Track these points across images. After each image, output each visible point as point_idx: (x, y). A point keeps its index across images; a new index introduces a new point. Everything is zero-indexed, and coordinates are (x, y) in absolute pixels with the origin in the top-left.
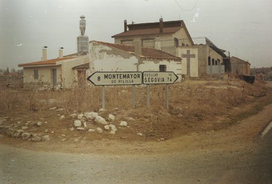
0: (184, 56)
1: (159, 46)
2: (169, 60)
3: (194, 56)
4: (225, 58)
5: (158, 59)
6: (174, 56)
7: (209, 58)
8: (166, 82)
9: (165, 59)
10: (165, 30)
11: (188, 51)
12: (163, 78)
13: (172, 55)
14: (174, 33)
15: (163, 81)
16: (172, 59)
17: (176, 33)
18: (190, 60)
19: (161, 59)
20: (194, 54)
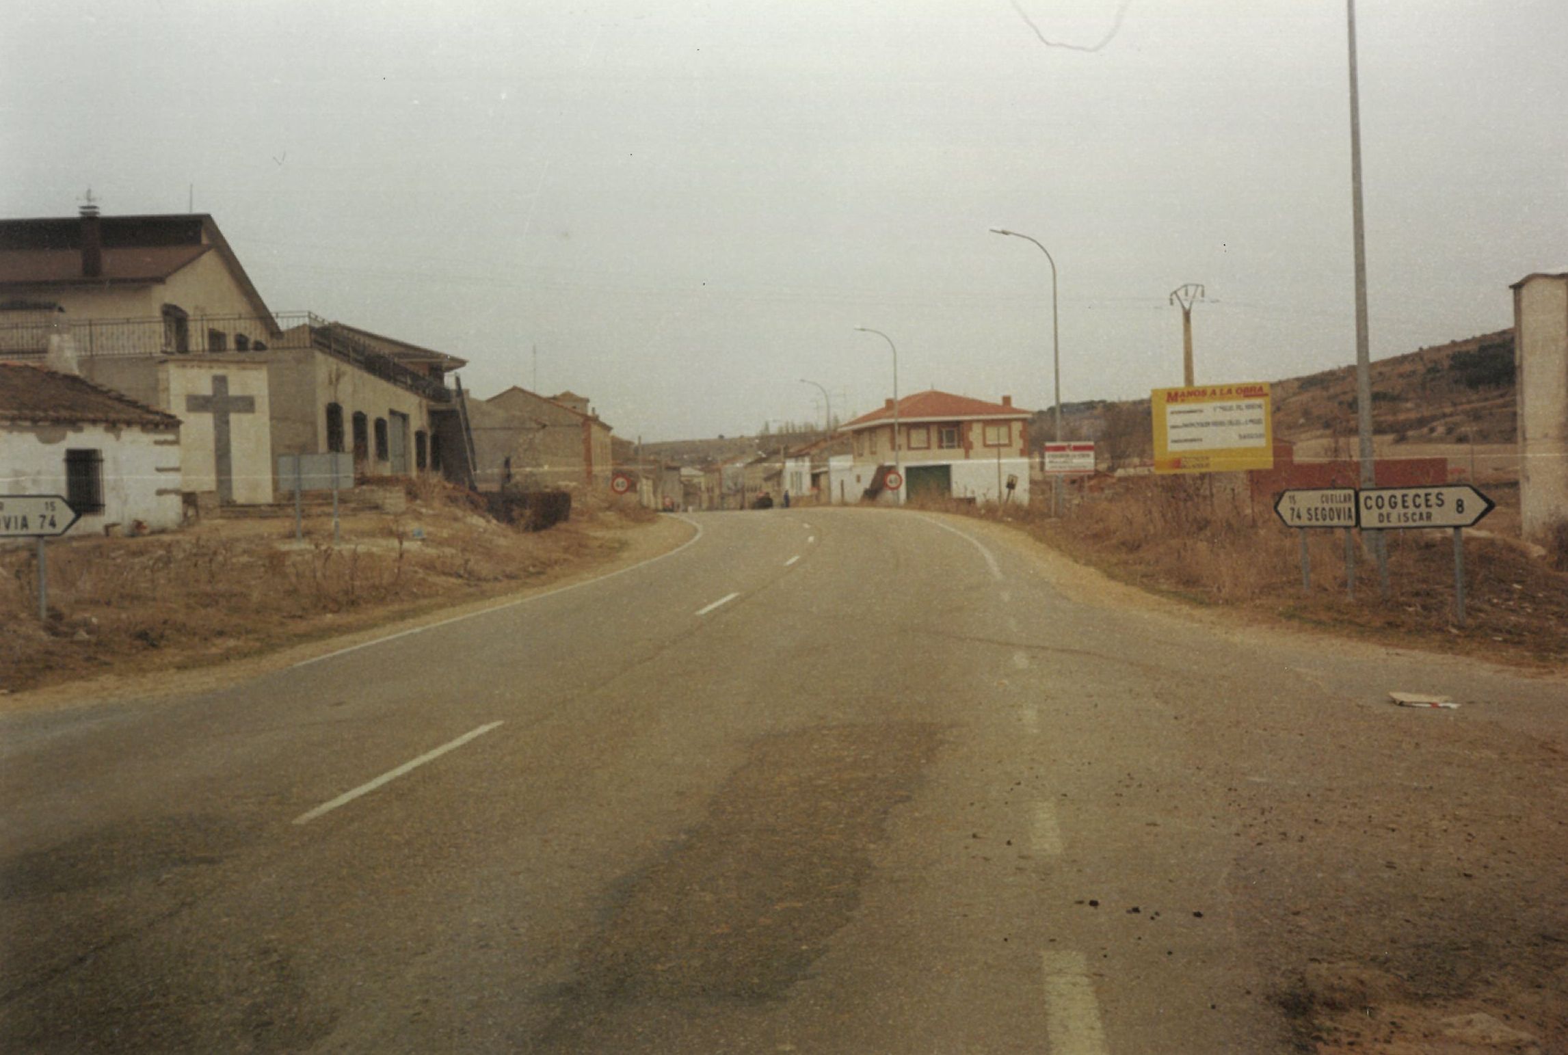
0: (197, 404)
1: (68, 354)
2: (113, 426)
3: (247, 404)
4: (442, 407)
5: (57, 422)
6: (147, 409)
7: (334, 412)
8: (34, 528)
9: (94, 422)
10: (113, 260)
11: (220, 381)
12: (24, 519)
13: (134, 404)
14: (160, 280)
15: (25, 525)
16: (129, 424)
17: (170, 280)
18: (227, 423)
19: (74, 424)
20: (247, 393)
